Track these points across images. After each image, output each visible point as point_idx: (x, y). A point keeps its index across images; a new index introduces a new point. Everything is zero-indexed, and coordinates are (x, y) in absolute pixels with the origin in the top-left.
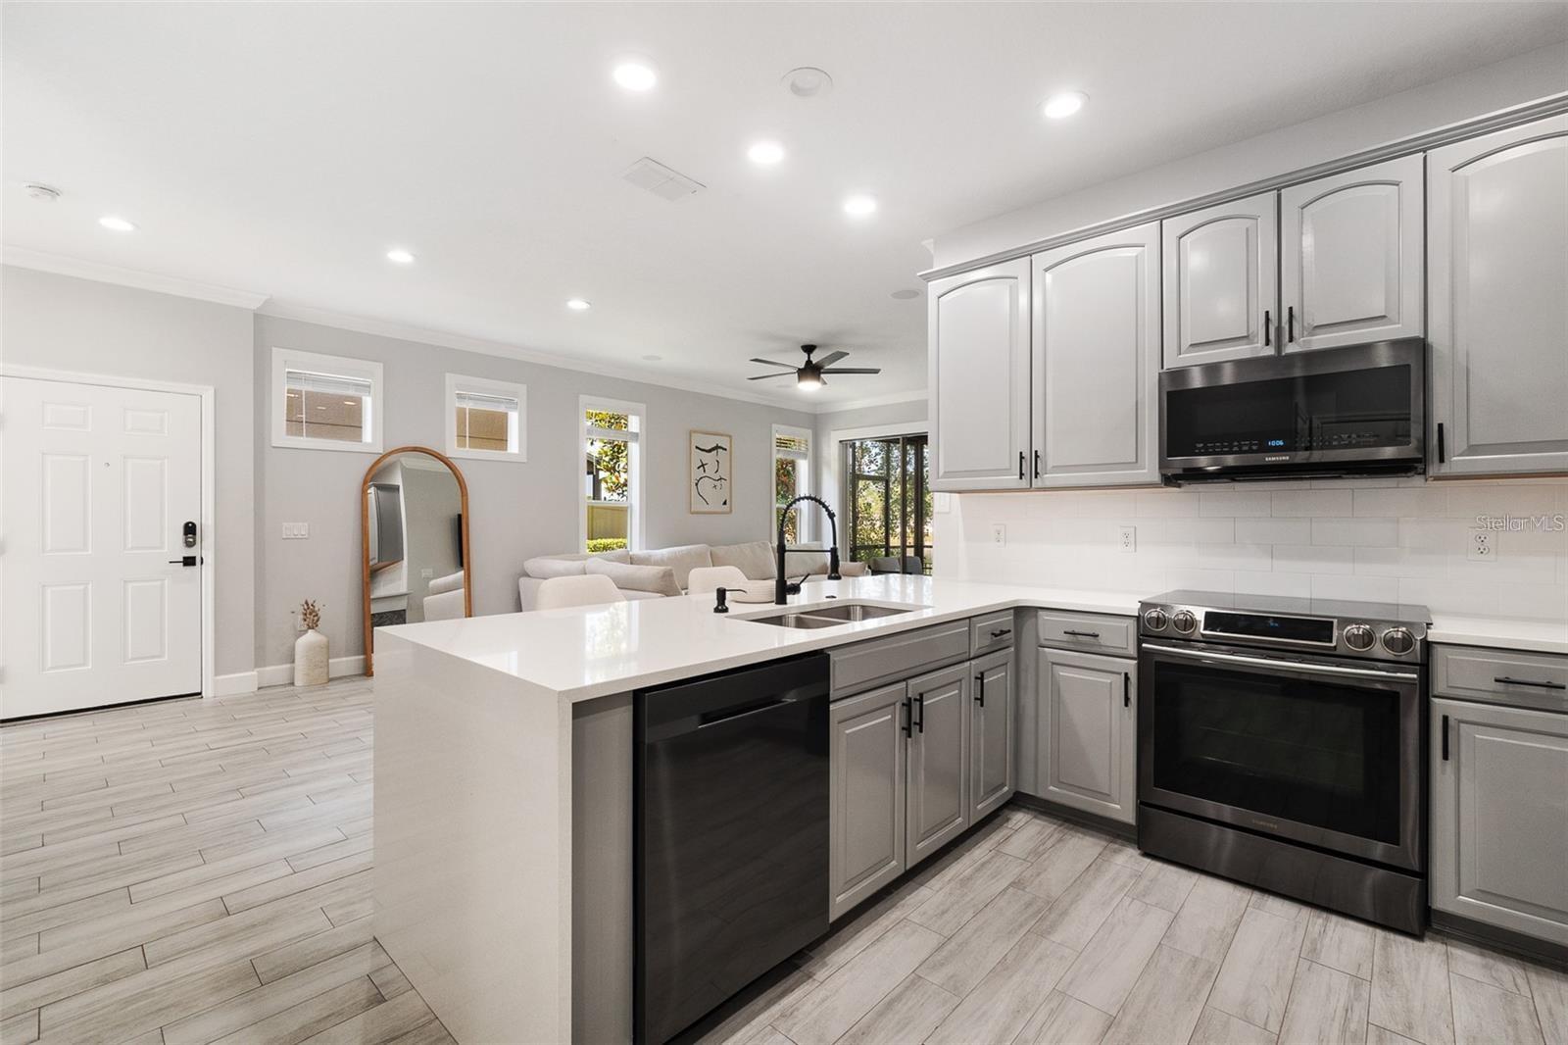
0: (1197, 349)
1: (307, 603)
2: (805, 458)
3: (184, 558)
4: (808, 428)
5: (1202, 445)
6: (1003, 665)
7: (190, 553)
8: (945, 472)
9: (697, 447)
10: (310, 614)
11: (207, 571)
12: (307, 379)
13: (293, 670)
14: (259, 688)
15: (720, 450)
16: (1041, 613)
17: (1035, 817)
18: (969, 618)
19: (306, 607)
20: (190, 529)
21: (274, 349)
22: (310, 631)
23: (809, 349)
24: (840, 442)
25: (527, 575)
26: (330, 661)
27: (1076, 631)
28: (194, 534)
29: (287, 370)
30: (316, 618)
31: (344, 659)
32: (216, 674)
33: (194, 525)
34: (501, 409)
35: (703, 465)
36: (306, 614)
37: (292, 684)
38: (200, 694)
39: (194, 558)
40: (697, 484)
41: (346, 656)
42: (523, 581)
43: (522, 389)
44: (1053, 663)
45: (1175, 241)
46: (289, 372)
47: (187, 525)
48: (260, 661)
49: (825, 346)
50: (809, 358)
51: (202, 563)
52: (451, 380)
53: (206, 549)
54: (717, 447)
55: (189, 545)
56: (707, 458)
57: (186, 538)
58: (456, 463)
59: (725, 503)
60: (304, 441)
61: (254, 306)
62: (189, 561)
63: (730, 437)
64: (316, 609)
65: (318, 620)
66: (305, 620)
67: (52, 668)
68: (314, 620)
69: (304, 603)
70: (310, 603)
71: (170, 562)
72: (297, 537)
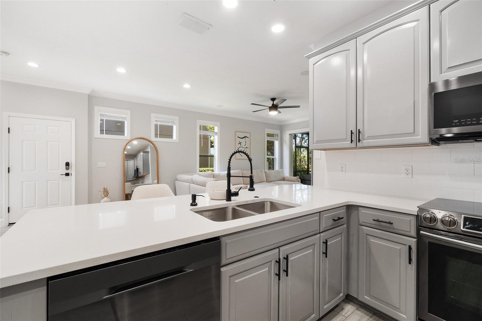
0: (451, 69)
1: (104, 188)
2: (278, 141)
3: (66, 173)
4: (278, 130)
5: (457, 121)
6: (340, 234)
7: (67, 172)
8: (316, 141)
9: (238, 137)
11: (72, 178)
12: (105, 116)
15: (246, 138)
16: (360, 208)
17: (357, 309)
18: (320, 212)
19: (104, 189)
20: (67, 164)
21: (95, 106)
22: (105, 197)
23: (273, 99)
24: (290, 134)
25: (177, 180)
27: (380, 220)
28: (69, 166)
30: (107, 193)
33: (69, 163)
34: (170, 124)
35: (240, 143)
36: (104, 192)
39: (69, 173)
42: (176, 182)
43: (177, 118)
44: (367, 234)
45: (438, 13)
46: (100, 114)
47: (66, 163)
49: (279, 98)
50: (273, 103)
51: (71, 175)
52: (153, 115)
53: (72, 171)
54: (245, 137)
55: (67, 169)
56: (241, 140)
57: (66, 167)
58: (154, 143)
60: (105, 136)
61: (88, 93)
62: (67, 174)
63: (250, 133)
64: (108, 190)
66: (104, 194)
67: (25, 208)
68: (106, 194)
69: (103, 188)
70: (105, 188)
71: (61, 175)
72: (102, 167)
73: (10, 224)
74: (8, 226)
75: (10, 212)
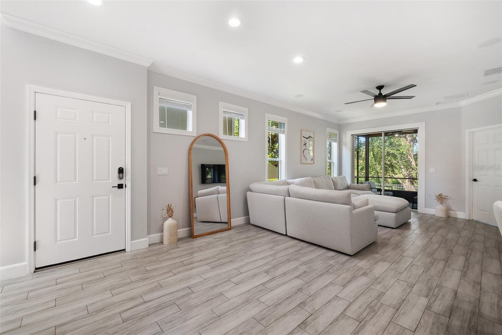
1: (169, 205)
2: (336, 142)
3: (118, 184)
7: (121, 182)
9: (304, 137)
10: (170, 210)
12: (167, 101)
13: (162, 237)
14: (149, 245)
15: (310, 138)
19: (168, 207)
20: (121, 171)
21: (155, 87)
22: (170, 218)
23: (380, 88)
24: (352, 135)
26: (178, 230)
28: (123, 173)
29: (159, 97)
31: (181, 230)
32: (132, 240)
33: (123, 169)
34: (237, 118)
35: (305, 144)
36: (168, 210)
37: (162, 242)
38: (125, 250)
39: (122, 185)
40: (303, 152)
41: (182, 228)
43: (246, 110)
47: (119, 169)
48: (149, 233)
50: (380, 92)
51: (126, 187)
52: (221, 104)
53: (127, 181)
55: (121, 178)
56: (307, 141)
57: (119, 175)
58: (224, 142)
59: (312, 160)
60: (166, 130)
61: (148, 65)
62: (120, 186)
63: (314, 132)
64: (172, 208)
65: (173, 213)
66: (168, 213)
67: (61, 240)
68: (171, 213)
69: (167, 205)
70: (170, 205)
71: (113, 187)
72: (163, 174)
73: (36, 269)
74: (35, 272)
75: (36, 250)
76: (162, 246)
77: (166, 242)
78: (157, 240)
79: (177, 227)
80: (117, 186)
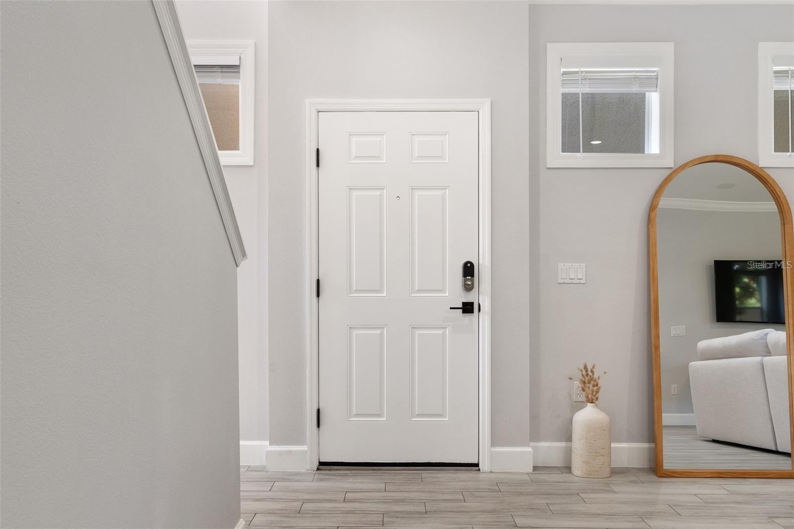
1: (585, 367)
3: (464, 304)
7: (468, 298)
10: (589, 383)
11: (484, 319)
12: (584, 77)
13: (569, 452)
14: (535, 468)
19: (584, 373)
20: (469, 270)
21: (549, 45)
22: (589, 404)
26: (613, 445)
28: (472, 275)
29: (563, 70)
30: (596, 388)
31: (625, 445)
32: (494, 444)
33: (472, 265)
36: (584, 383)
37: (568, 469)
38: (477, 465)
39: (472, 304)
41: (627, 442)
46: (565, 73)
47: (466, 265)
48: (535, 436)
51: (479, 310)
52: (765, 50)
53: (483, 297)
55: (468, 288)
57: (465, 281)
60: (580, 159)
62: (468, 308)
64: (596, 376)
65: (597, 392)
66: (584, 390)
67: (357, 415)
68: (593, 391)
69: (582, 367)
70: (589, 368)
71: (451, 308)
72: (574, 281)
73: (322, 464)
74: (318, 469)
75: (320, 427)
76: (566, 477)
77: (578, 468)
78: (556, 460)
79: (611, 433)
80: (461, 306)
